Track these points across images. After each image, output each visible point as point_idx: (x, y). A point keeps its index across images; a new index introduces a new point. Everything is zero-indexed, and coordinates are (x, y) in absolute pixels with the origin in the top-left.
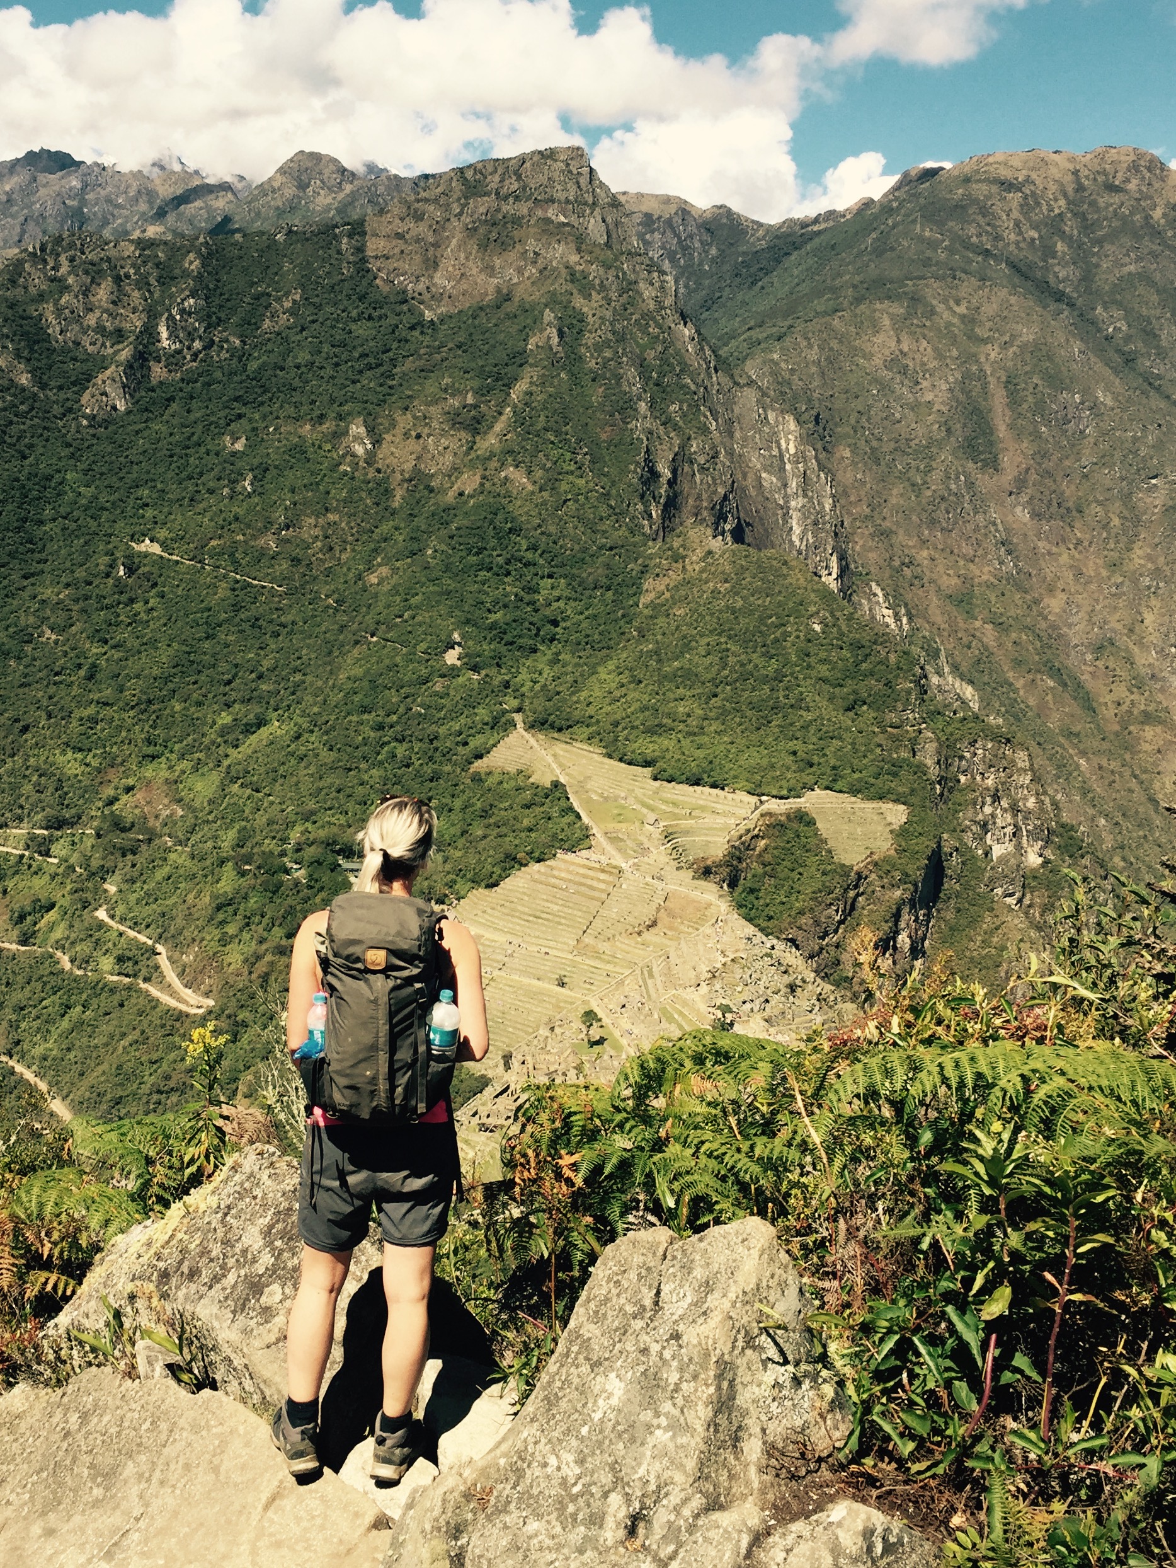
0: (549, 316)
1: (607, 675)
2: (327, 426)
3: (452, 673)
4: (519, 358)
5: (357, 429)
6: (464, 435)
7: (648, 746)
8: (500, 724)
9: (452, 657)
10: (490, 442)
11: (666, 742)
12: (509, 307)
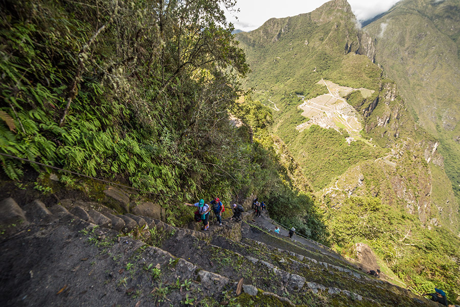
0: (336, 23)
1: (335, 72)
2: (302, 41)
3: (314, 72)
4: (330, 30)
5: (306, 41)
6: (321, 41)
7: (339, 81)
8: (320, 79)
9: (315, 70)
10: (324, 42)
11: (341, 81)
12: (330, 23)
